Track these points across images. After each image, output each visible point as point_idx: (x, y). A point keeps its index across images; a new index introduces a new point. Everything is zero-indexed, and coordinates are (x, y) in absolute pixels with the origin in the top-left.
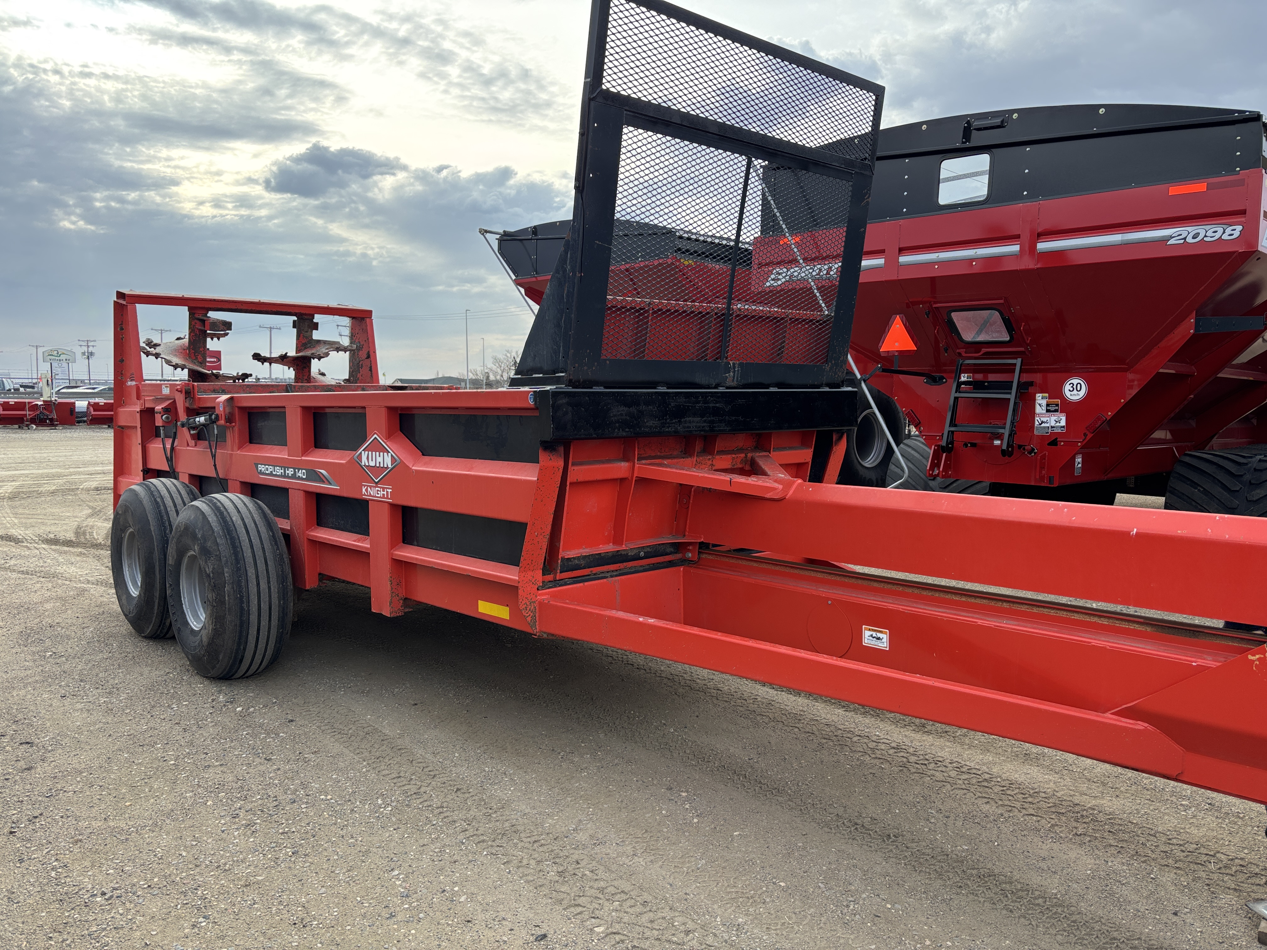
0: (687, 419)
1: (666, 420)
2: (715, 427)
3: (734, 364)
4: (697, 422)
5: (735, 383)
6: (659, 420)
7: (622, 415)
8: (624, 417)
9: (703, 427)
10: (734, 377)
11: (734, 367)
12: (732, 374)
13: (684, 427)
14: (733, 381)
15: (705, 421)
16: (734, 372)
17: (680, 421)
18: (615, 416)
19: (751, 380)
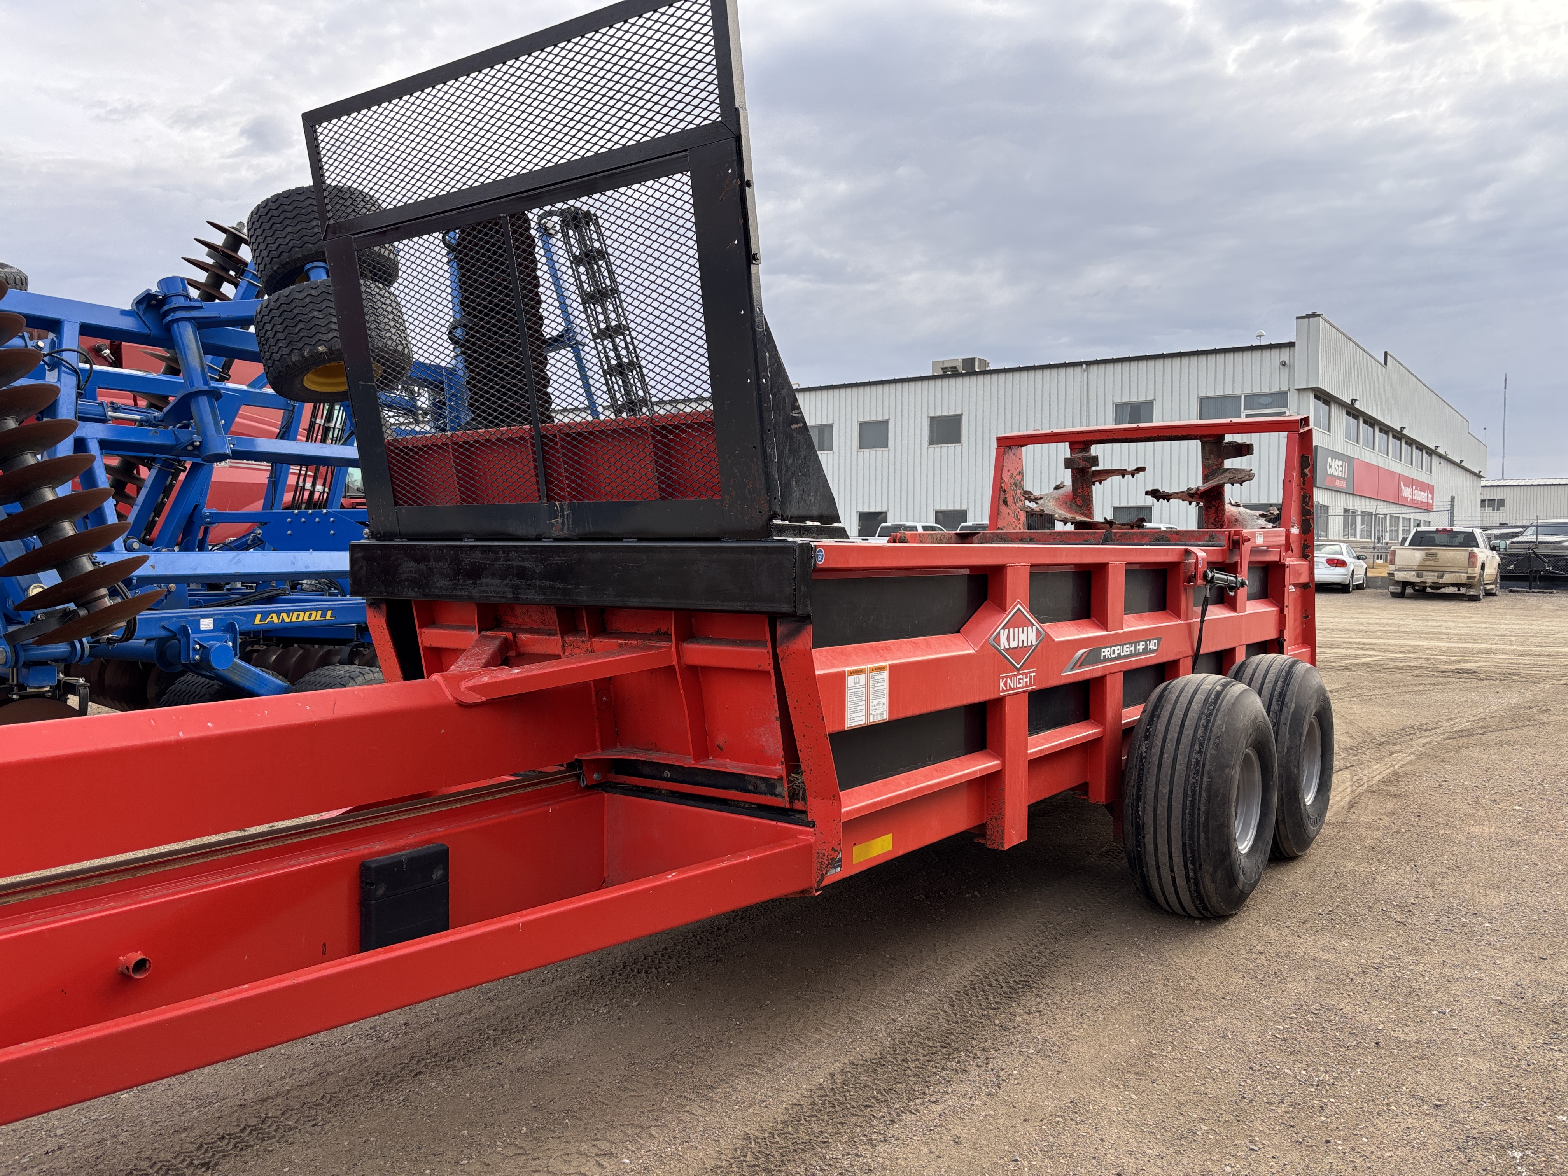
0: (484, 581)
1: (458, 580)
2: (520, 594)
3: (561, 505)
4: (497, 586)
5: (566, 533)
6: (451, 580)
7: (411, 571)
8: (414, 575)
9: (504, 593)
10: (563, 524)
11: (562, 510)
12: (559, 519)
13: (480, 592)
14: (562, 529)
15: (507, 585)
16: (563, 516)
17: (474, 583)
18: (404, 572)
19: (590, 529)
